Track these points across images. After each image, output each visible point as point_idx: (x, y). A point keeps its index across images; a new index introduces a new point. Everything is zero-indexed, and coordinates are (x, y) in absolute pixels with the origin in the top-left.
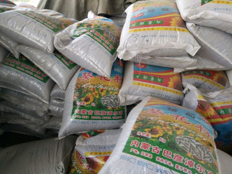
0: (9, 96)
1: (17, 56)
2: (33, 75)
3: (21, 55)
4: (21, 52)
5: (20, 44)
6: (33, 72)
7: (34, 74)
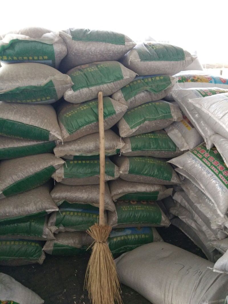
0: (189, 189)
1: (209, 147)
2: (217, 174)
3: (214, 147)
4: (214, 143)
5: (217, 133)
6: (219, 171)
7: (219, 173)
